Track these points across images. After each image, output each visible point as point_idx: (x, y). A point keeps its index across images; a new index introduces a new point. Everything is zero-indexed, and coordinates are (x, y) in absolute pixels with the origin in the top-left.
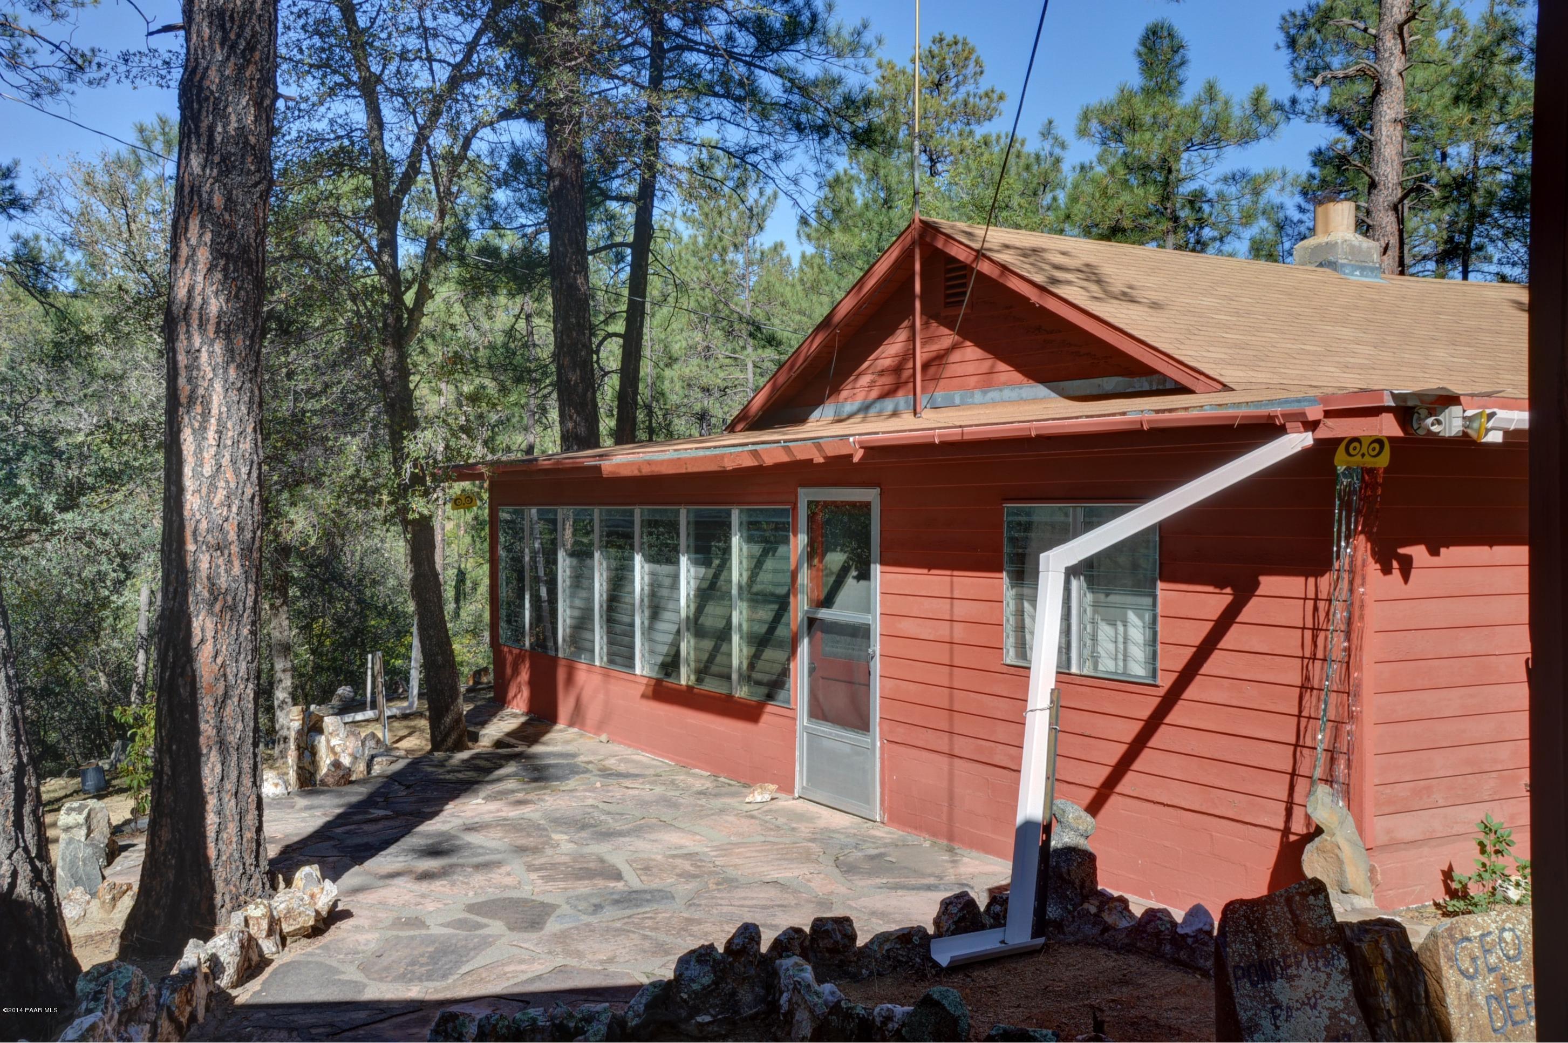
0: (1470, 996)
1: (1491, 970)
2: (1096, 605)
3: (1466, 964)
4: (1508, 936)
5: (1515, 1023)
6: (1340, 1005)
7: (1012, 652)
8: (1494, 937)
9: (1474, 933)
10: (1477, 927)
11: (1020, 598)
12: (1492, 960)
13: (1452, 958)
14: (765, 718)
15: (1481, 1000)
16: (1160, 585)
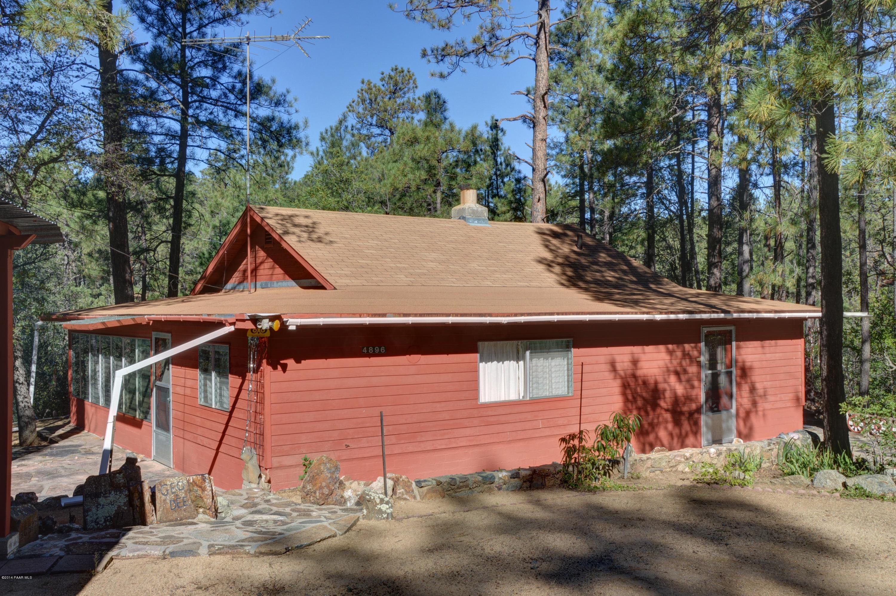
0: (165, 500)
1: (173, 493)
2: (221, 382)
3: (164, 492)
4: (180, 484)
5: (179, 507)
6: (122, 504)
7: (202, 400)
8: (176, 484)
9: (168, 483)
10: (170, 481)
11: (205, 379)
12: (174, 490)
13: (160, 490)
14: (143, 426)
15: (168, 501)
16: (230, 375)
